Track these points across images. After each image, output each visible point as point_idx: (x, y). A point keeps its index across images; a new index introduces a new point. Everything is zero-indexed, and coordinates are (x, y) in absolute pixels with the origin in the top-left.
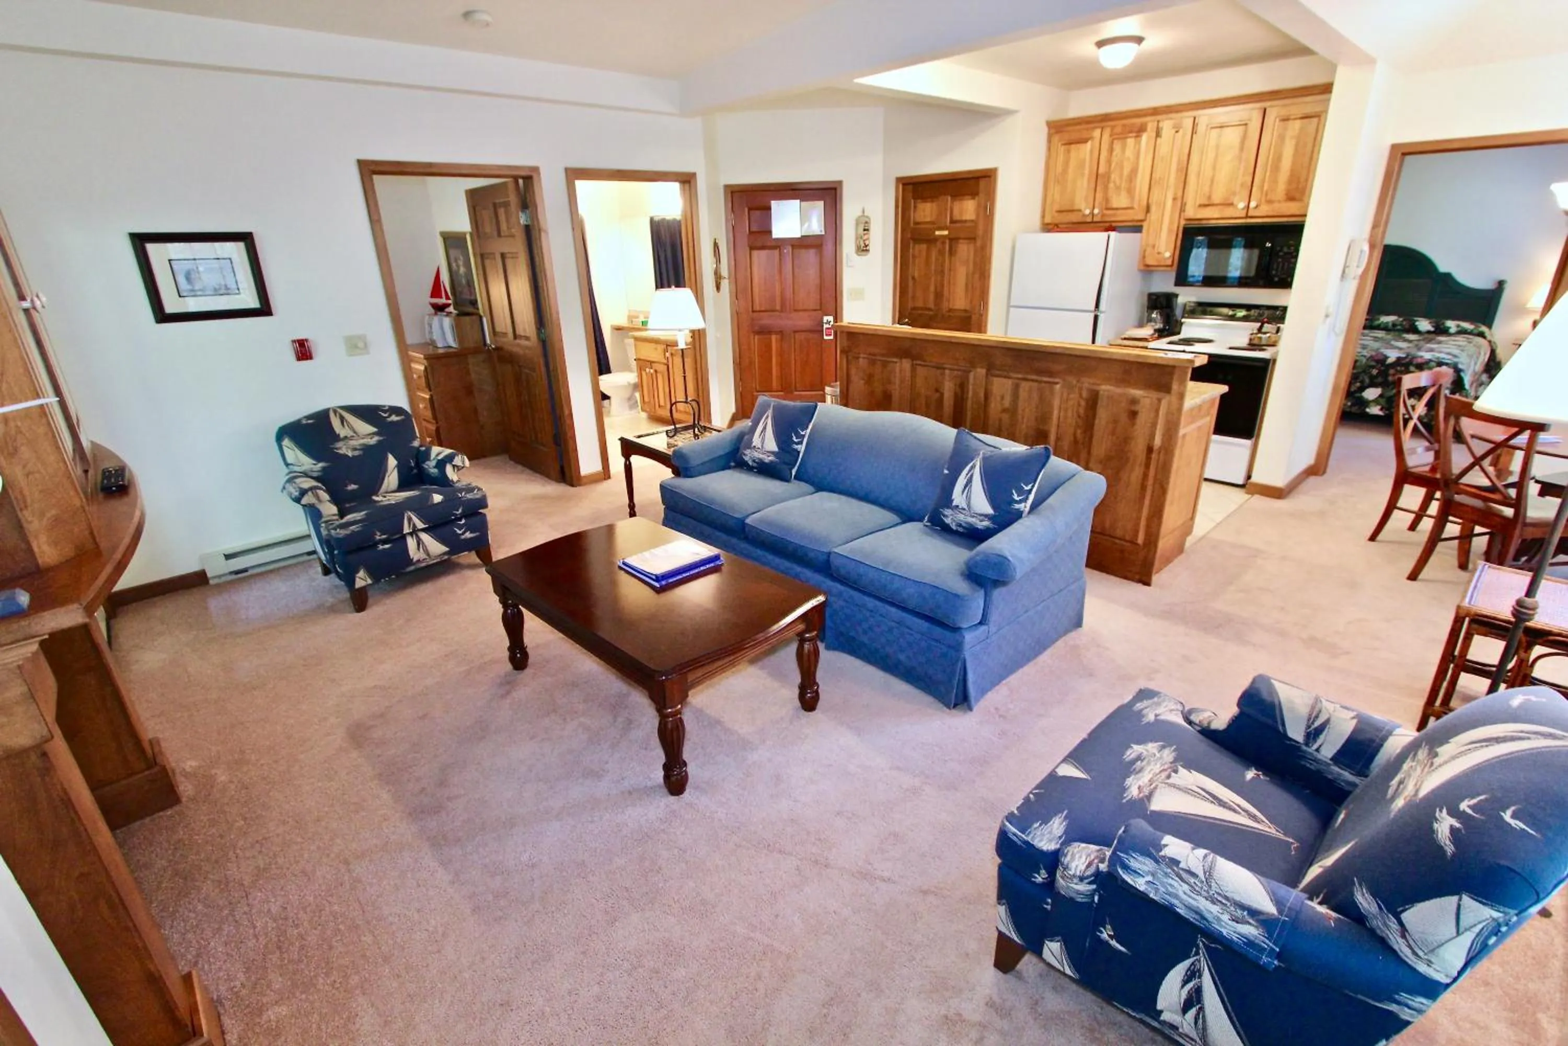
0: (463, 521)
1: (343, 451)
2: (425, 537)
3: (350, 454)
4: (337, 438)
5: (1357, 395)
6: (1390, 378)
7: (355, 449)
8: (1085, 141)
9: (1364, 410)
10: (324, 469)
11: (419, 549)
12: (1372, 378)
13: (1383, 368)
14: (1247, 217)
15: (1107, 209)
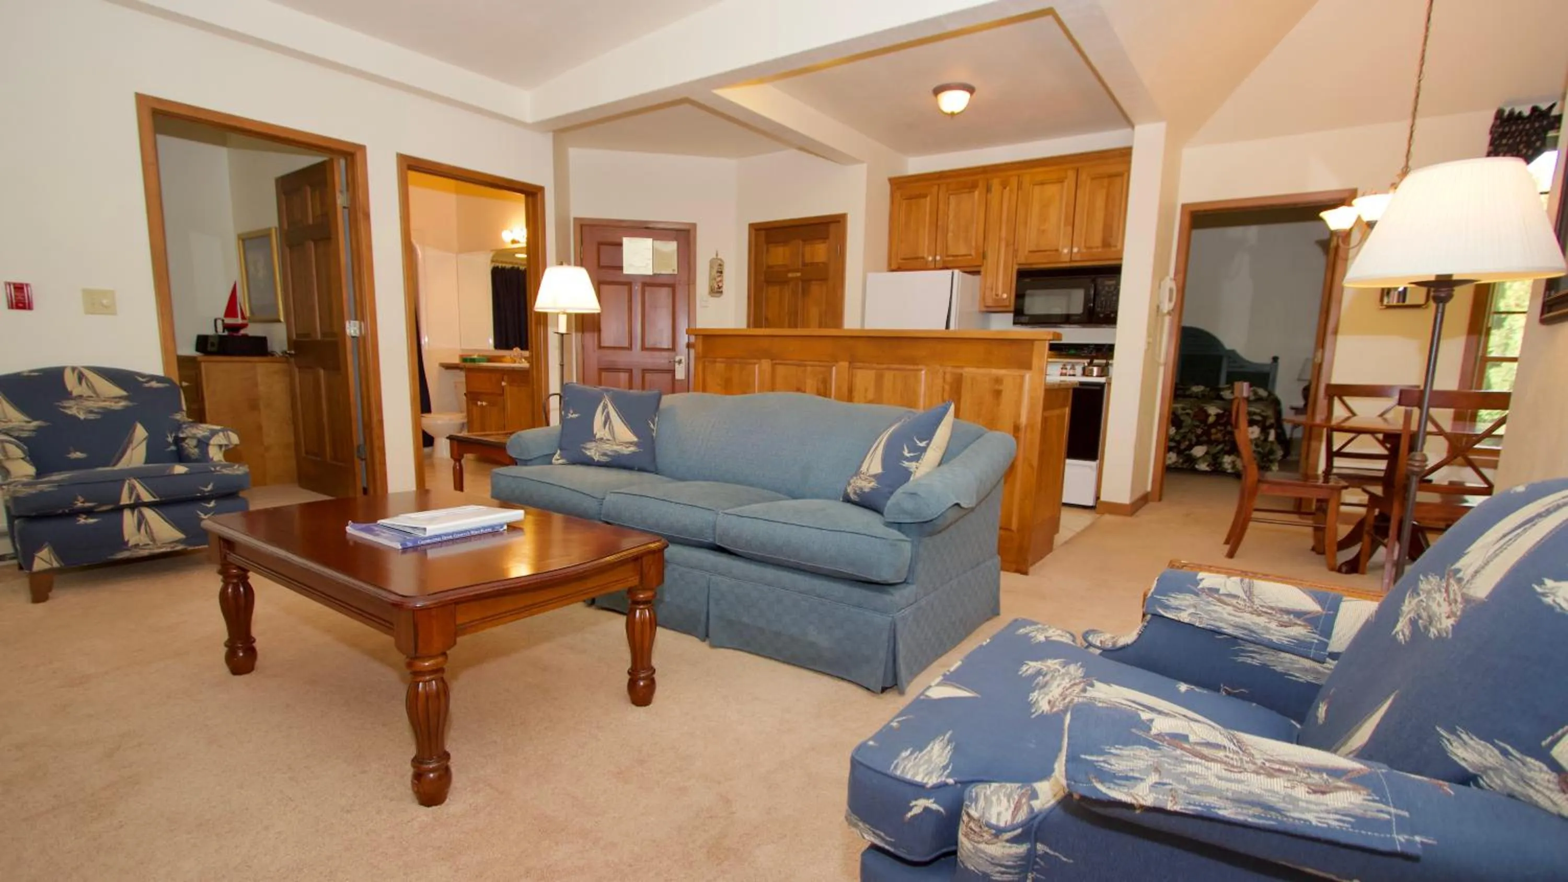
0: (212, 504)
1: (73, 411)
2: (149, 513)
3: (82, 416)
4: (68, 395)
5: (1187, 452)
6: (1213, 437)
7: (91, 412)
8: (925, 196)
9: (1194, 467)
10: (38, 430)
11: (139, 529)
12: (1198, 437)
13: (1206, 428)
14: (1071, 261)
15: (948, 256)
